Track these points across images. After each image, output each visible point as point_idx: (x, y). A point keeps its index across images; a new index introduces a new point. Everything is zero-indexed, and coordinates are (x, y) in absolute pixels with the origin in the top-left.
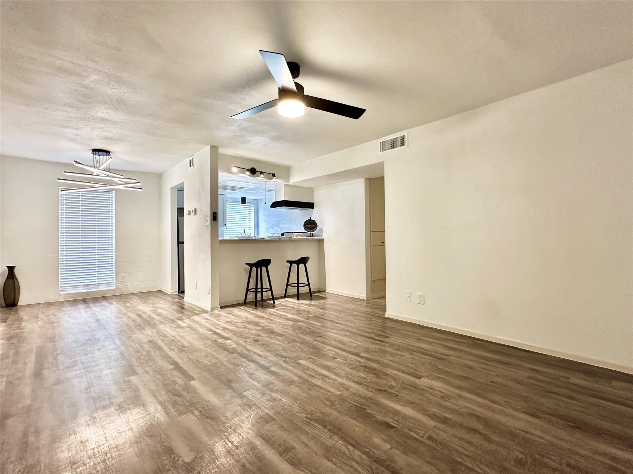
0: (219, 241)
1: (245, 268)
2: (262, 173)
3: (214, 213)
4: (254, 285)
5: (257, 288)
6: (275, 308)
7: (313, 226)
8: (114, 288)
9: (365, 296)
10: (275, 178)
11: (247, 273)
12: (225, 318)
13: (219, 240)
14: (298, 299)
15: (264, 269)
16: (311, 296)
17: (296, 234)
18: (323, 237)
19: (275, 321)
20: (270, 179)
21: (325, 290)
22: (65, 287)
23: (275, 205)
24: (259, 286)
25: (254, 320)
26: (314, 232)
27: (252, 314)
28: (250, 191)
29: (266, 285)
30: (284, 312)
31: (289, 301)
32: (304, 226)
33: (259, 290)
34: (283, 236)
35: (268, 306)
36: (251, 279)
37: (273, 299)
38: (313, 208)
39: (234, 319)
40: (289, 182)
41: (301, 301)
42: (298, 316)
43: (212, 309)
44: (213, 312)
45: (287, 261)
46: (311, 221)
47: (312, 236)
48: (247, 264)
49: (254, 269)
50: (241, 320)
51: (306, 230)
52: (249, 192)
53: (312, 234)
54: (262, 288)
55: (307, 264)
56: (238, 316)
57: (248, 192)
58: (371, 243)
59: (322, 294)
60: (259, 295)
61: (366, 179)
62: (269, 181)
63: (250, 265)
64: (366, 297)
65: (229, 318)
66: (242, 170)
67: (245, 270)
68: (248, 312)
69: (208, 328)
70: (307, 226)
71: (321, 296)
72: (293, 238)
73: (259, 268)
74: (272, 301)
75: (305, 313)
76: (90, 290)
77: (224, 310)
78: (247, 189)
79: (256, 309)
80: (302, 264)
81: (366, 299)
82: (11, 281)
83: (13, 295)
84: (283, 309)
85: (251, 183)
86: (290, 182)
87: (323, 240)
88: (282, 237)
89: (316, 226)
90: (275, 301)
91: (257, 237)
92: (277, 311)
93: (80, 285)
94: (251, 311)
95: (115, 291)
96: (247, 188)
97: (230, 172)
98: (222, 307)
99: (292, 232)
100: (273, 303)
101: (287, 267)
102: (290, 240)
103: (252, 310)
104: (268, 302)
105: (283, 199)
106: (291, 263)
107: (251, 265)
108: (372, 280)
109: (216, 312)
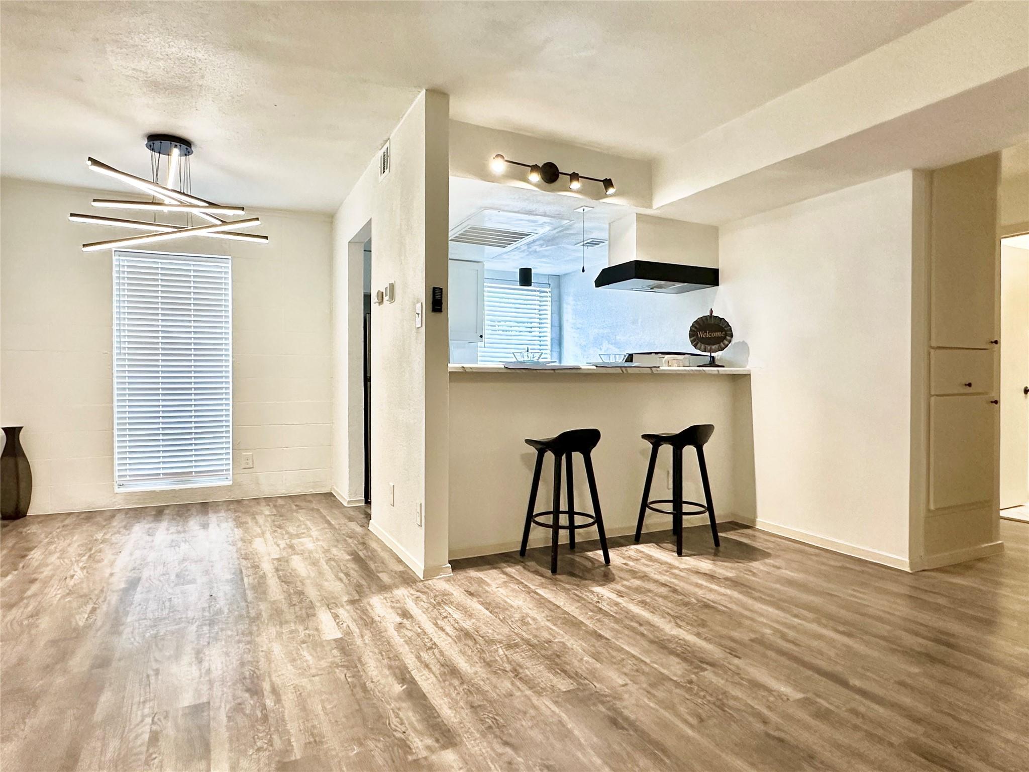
0: (450, 372)
1: (524, 452)
2: (574, 176)
3: (434, 289)
4: (548, 503)
5: (556, 512)
6: (613, 585)
7: (718, 334)
8: (230, 483)
9: (907, 560)
10: (611, 191)
11: (530, 469)
12: (457, 615)
13: (450, 370)
14: (680, 553)
15: (578, 457)
16: (717, 543)
17: (667, 357)
18: (748, 367)
19: (620, 650)
20: (599, 196)
21: (754, 521)
22: (128, 478)
23: (609, 277)
24: (563, 506)
25: (545, 635)
26: (720, 353)
27: (542, 602)
28: (541, 245)
29: (583, 502)
30: (643, 603)
31: (650, 558)
32: (691, 336)
33: (564, 520)
34: (631, 361)
35: (588, 570)
36: (540, 483)
37: (605, 544)
38: (718, 285)
39: (486, 624)
40: (650, 207)
41: (689, 562)
42: (698, 635)
43: (429, 573)
44: (430, 582)
45: (646, 437)
46: (713, 321)
47: (712, 363)
48: (528, 442)
49: (549, 457)
50: (505, 630)
51: (695, 346)
52: (538, 249)
53: (713, 357)
54: (571, 513)
55: (706, 448)
56: (497, 606)
57: (535, 252)
58: (929, 387)
59: (747, 536)
60: (564, 535)
61: (916, 171)
62: (593, 202)
63: (539, 446)
64: (912, 564)
65: (471, 616)
66: (519, 168)
67: (525, 457)
68: (529, 592)
69: (397, 657)
70: (701, 334)
71: (745, 544)
72: (662, 368)
73: (564, 457)
74: (601, 552)
75: (718, 617)
76: (177, 487)
77: (462, 575)
78: (534, 241)
79: (555, 582)
80: (691, 447)
81: (908, 570)
82: (10, 461)
83: (15, 493)
84: (637, 590)
85: (545, 215)
86: (655, 207)
87: (747, 376)
88: (627, 364)
89: (726, 335)
90: (612, 554)
91: (557, 364)
92: (619, 600)
93: (159, 474)
94: (540, 591)
95: (230, 491)
96: (534, 237)
97: (484, 175)
98: (457, 565)
99: (657, 353)
100: (602, 559)
101: (643, 452)
102: (654, 376)
103: (542, 585)
104: (590, 554)
105: (633, 257)
106: (656, 441)
107: (542, 447)
108: (932, 507)
109: (439, 584)
